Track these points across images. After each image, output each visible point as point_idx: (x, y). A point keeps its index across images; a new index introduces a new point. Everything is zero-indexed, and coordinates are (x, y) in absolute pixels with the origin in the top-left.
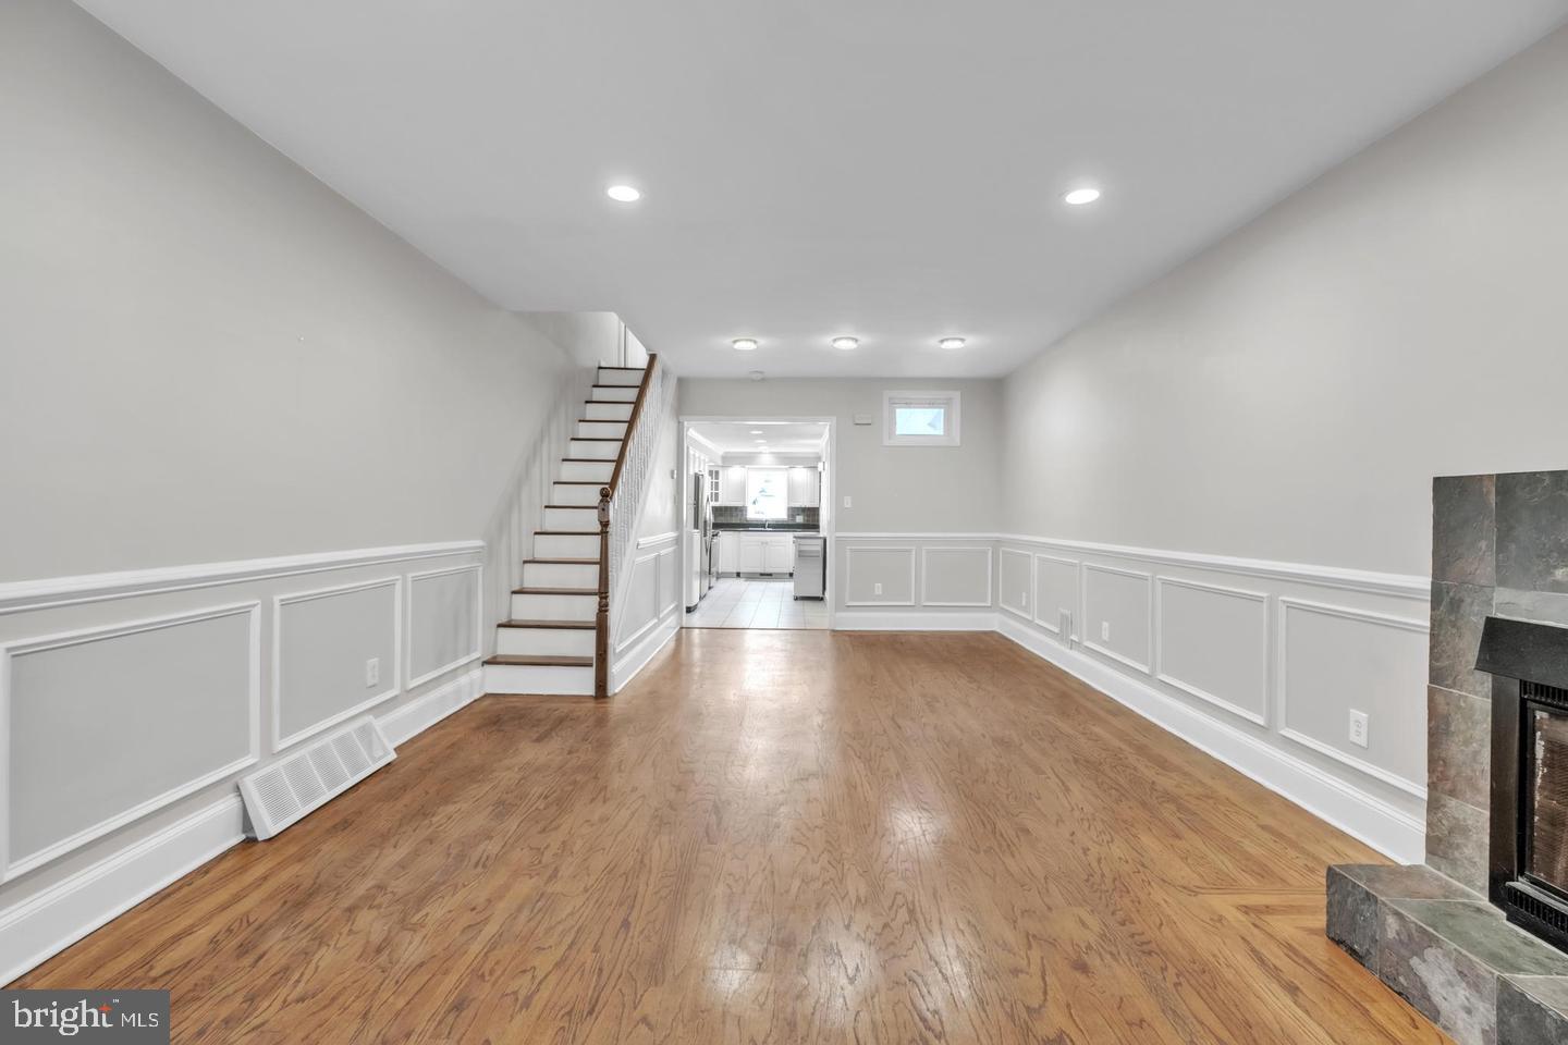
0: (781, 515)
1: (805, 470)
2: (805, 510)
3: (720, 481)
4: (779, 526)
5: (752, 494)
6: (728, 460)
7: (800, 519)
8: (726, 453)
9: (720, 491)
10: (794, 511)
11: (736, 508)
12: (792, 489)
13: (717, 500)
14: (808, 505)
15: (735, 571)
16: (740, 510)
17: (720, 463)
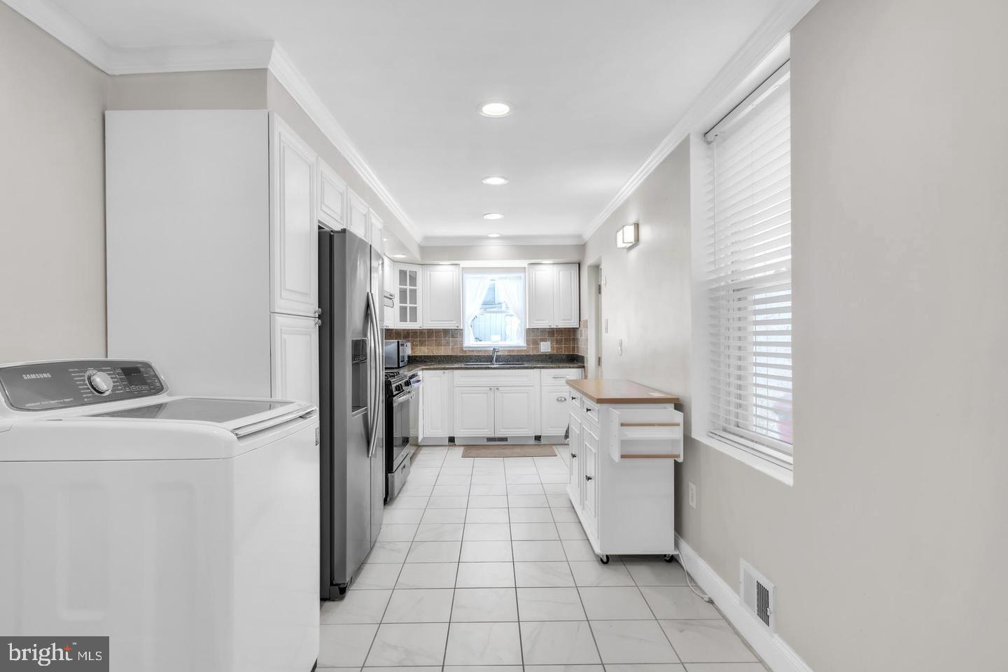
0: (515, 340)
1: (555, 268)
2: (553, 333)
3: (419, 287)
4: (515, 360)
5: (472, 307)
6: (433, 251)
7: (546, 347)
8: (426, 238)
9: (419, 305)
10: (535, 335)
11: (446, 332)
12: (534, 297)
13: (414, 319)
14: (562, 325)
15: (447, 435)
16: (453, 334)
17: (417, 256)
